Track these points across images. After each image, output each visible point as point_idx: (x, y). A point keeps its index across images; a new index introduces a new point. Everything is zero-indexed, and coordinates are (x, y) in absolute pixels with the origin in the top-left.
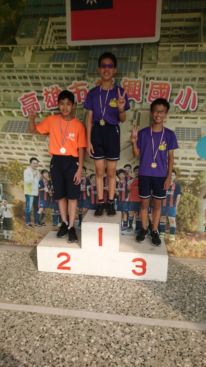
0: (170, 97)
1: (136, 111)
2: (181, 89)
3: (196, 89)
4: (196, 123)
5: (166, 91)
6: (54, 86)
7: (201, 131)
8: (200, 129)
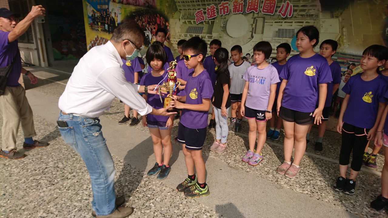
0: (276, 9)
1: (255, 18)
2: (283, 3)
3: (292, 3)
4: (291, 26)
5: (273, 4)
6: (212, 5)
7: (294, 31)
8: (294, 30)
